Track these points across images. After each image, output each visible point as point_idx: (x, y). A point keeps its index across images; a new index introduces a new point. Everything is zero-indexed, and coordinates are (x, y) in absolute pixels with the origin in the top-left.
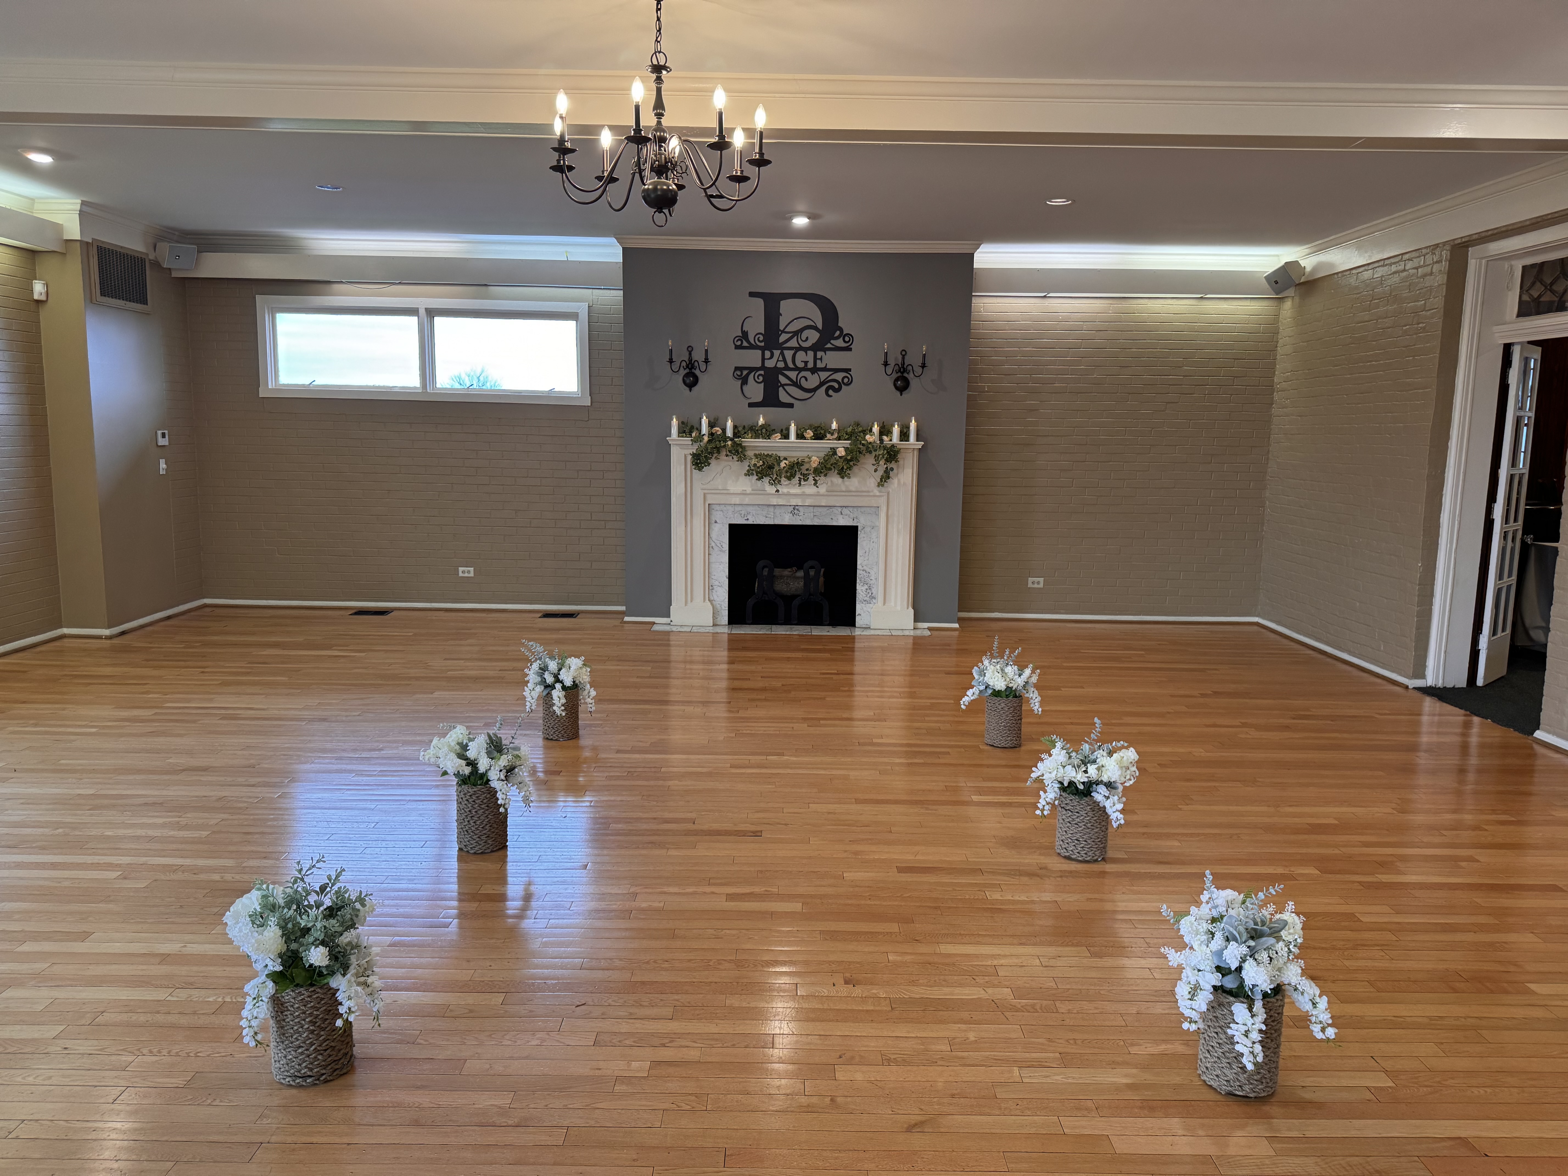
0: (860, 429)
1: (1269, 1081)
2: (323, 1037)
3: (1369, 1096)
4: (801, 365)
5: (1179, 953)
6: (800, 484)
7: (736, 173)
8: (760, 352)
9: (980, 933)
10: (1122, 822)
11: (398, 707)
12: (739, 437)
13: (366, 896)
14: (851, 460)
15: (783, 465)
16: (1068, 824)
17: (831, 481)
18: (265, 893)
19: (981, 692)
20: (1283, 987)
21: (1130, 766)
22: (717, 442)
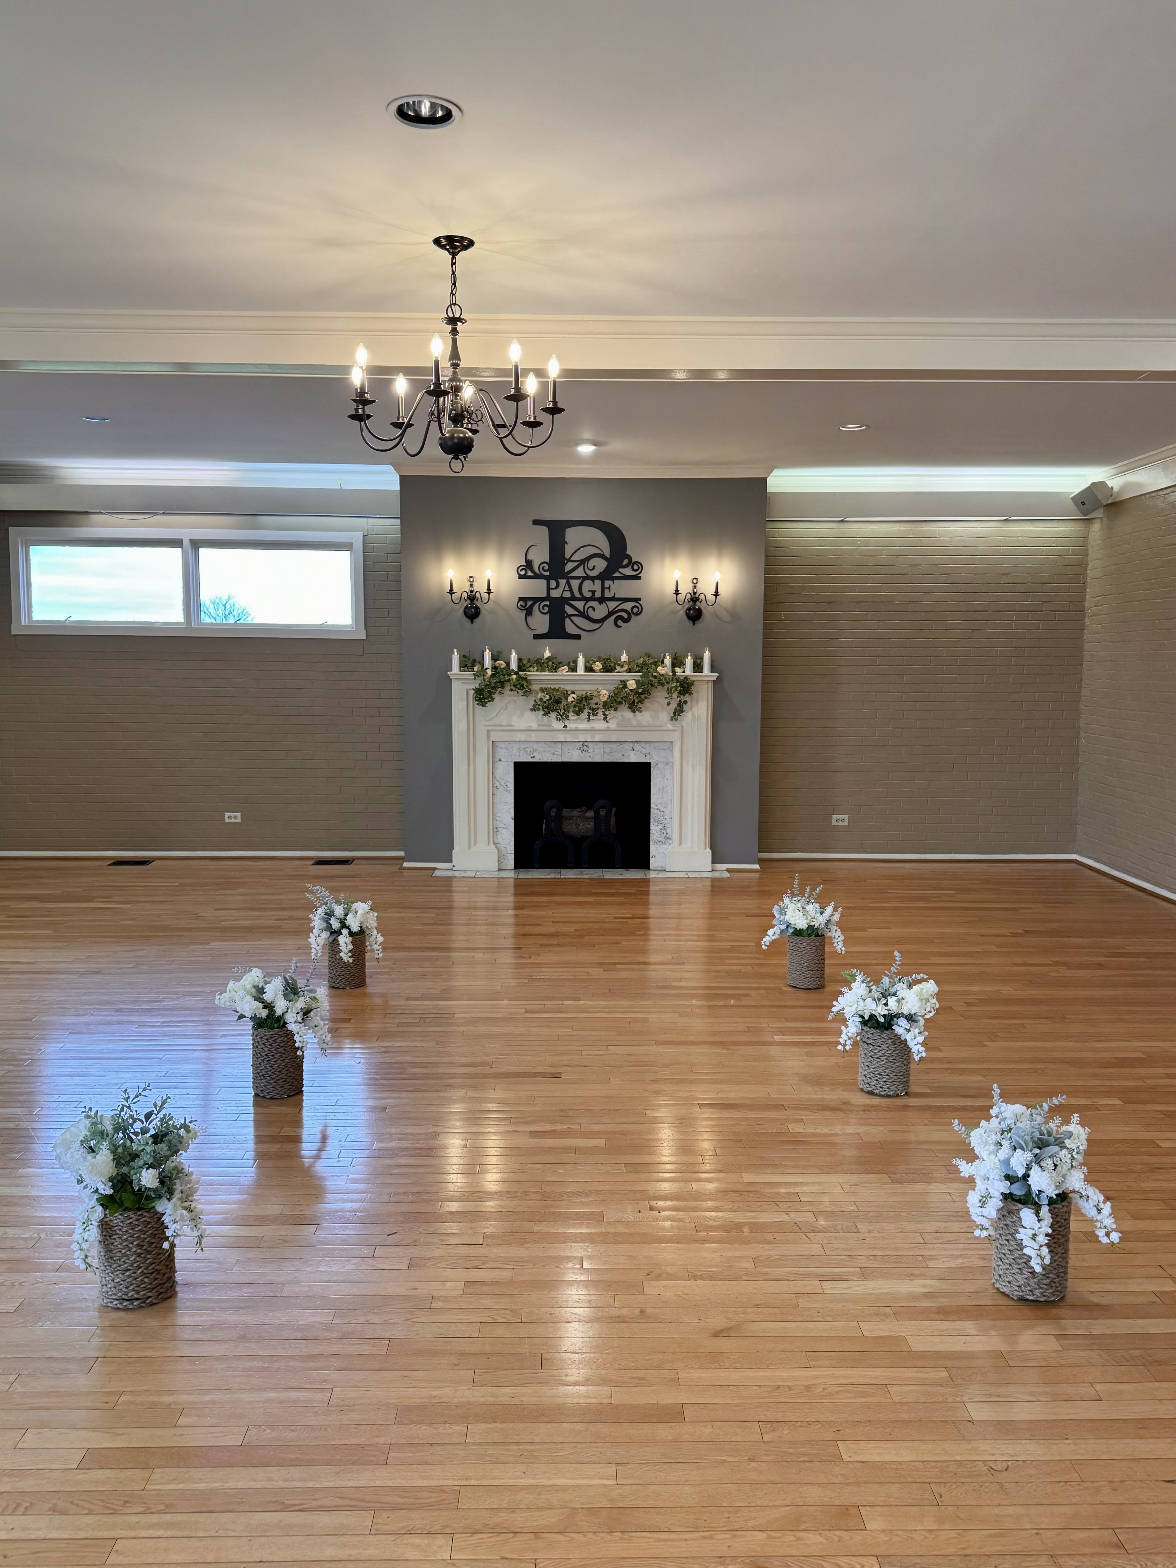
0: (651, 661)
1: (1058, 1285)
2: (149, 1260)
3: (1154, 1299)
4: (588, 595)
5: (970, 1164)
6: (589, 719)
7: (530, 418)
8: (544, 582)
9: (783, 1163)
10: (924, 1054)
11: (173, 959)
12: (524, 671)
13: (190, 1122)
14: (642, 693)
15: (570, 699)
16: (870, 1059)
17: (622, 715)
18: (94, 1120)
19: (782, 931)
20: (1070, 1195)
21: (930, 998)
22: (502, 677)
